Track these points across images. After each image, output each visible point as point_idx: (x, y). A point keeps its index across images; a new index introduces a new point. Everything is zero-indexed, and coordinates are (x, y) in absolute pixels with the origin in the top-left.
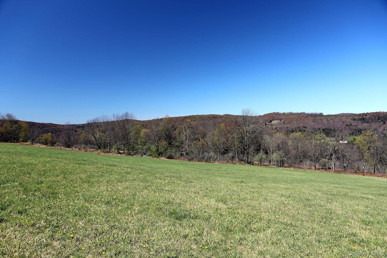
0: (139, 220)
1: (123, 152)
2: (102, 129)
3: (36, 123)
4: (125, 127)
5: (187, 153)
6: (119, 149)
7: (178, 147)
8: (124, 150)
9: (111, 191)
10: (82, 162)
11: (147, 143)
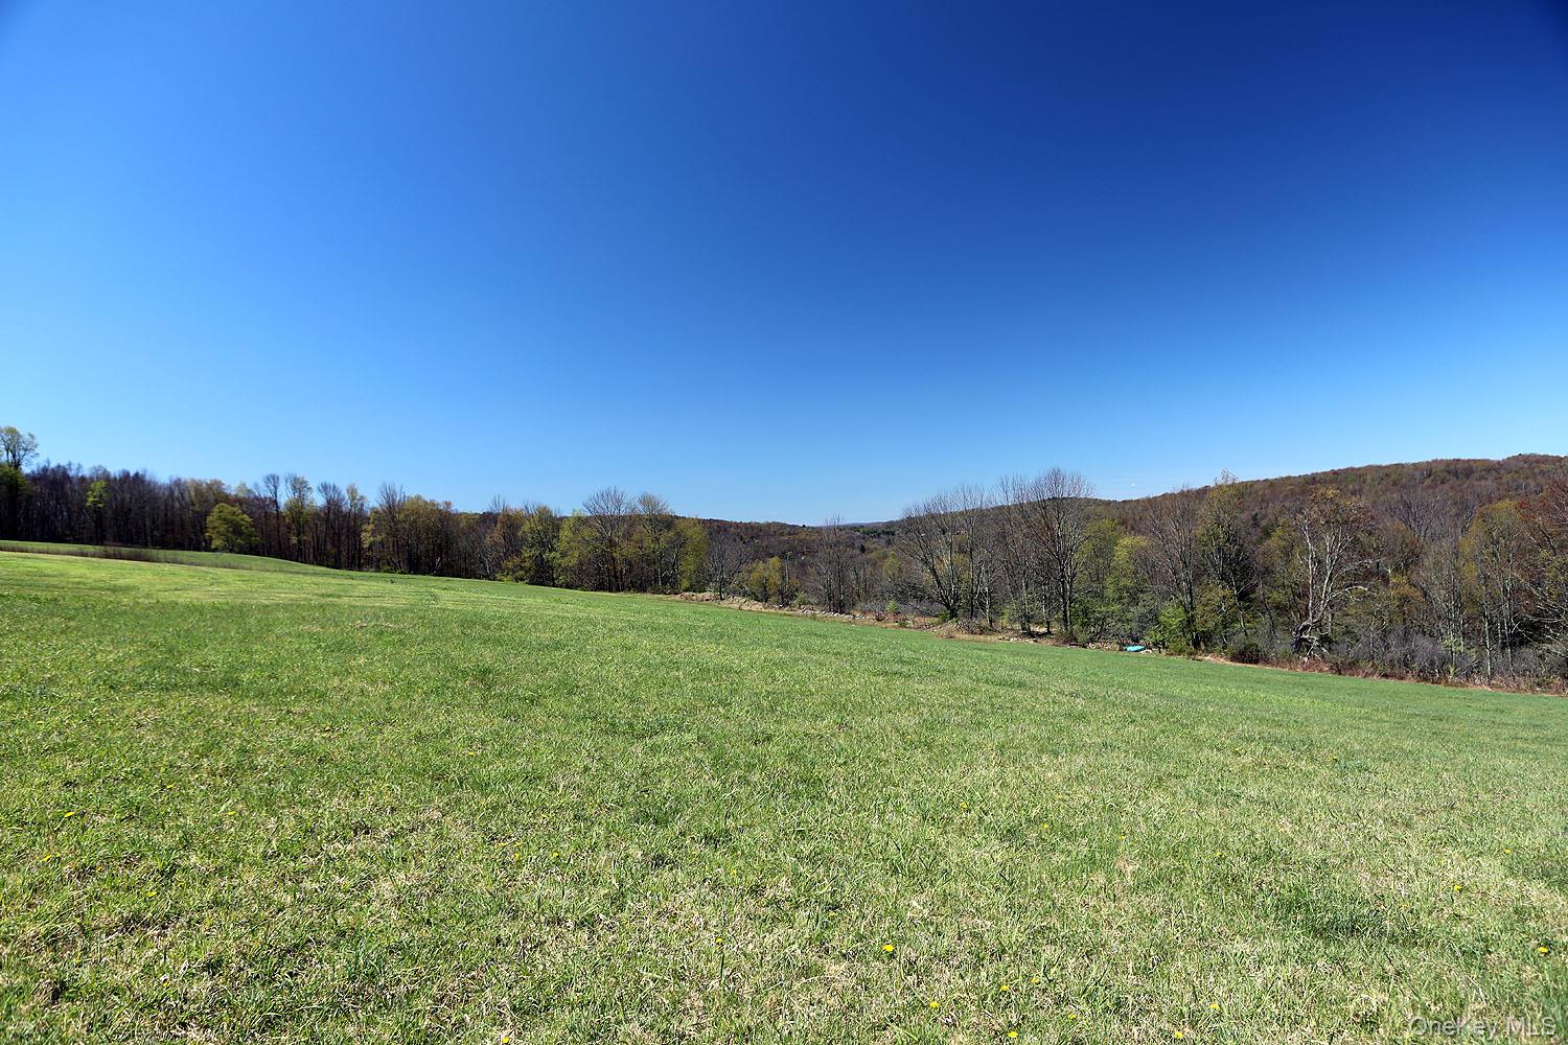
0: (1146, 919)
1: (1044, 630)
2: (959, 538)
3: (731, 524)
4: (1048, 527)
5: (1325, 640)
6: (1029, 619)
7: (1281, 609)
8: (1048, 623)
9: (1019, 787)
10: (897, 667)
11: (1142, 592)
